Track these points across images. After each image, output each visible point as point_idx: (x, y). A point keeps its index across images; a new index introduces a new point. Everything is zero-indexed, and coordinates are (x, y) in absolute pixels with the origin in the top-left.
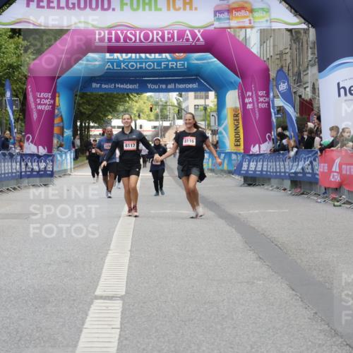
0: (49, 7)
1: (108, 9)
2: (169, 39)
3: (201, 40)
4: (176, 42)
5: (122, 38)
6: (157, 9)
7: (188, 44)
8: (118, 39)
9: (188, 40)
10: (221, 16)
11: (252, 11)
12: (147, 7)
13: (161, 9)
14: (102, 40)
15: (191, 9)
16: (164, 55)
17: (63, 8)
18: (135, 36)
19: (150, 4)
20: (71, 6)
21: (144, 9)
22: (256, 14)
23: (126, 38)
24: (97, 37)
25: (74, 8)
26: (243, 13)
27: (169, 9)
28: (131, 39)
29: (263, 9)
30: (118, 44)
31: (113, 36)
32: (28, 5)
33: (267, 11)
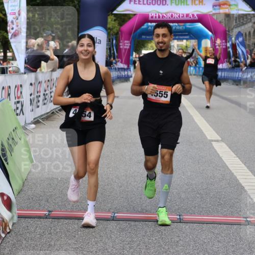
0: (139, 4)
1: (165, 5)
2: (182, 17)
3: (196, 17)
4: (185, 18)
5: (161, 16)
6: (187, 5)
7: (190, 19)
8: (159, 17)
9: (190, 17)
10: (216, 8)
11: (230, 5)
12: (182, 4)
13: (188, 5)
14: (152, 17)
15: (202, 4)
16: (174, 24)
17: (145, 4)
18: (167, 15)
19: (184, 2)
20: (149, 3)
21: (181, 5)
22: (231, 7)
23: (163, 16)
24: (150, 16)
25: (150, 4)
26: (226, 6)
27: (192, 5)
28: (165, 17)
29: (235, 5)
30: (159, 19)
31: (157, 16)
32: (130, 3)
33: (237, 5)
